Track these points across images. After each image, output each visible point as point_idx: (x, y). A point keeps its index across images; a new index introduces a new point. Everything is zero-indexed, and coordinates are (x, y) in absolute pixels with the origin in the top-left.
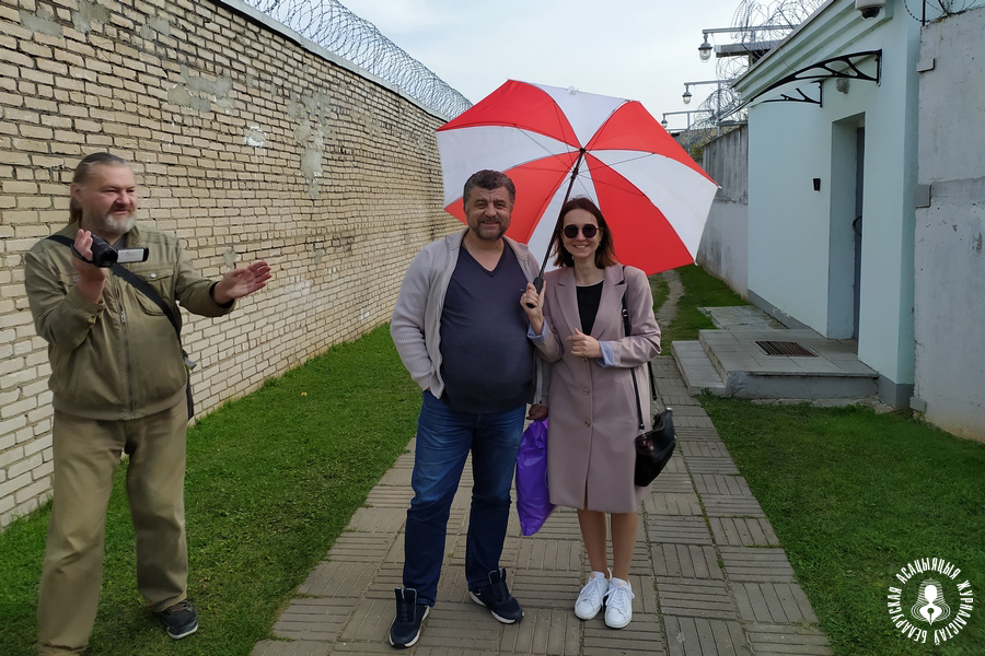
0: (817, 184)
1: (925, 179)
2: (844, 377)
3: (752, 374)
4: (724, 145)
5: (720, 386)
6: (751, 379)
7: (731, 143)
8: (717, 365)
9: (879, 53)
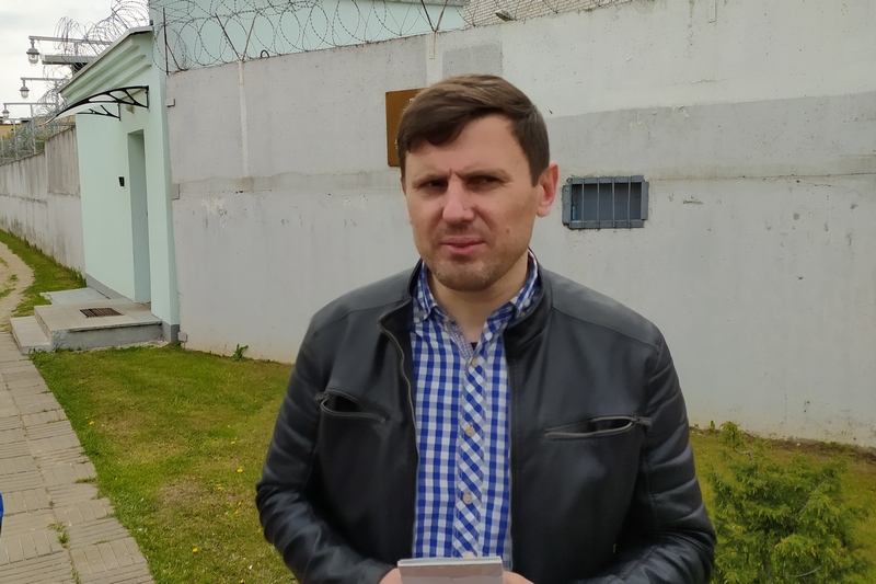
0: (122, 181)
1: (175, 180)
2: (139, 326)
3: (72, 332)
4: (61, 141)
5: (46, 343)
6: (70, 335)
7: (66, 140)
8: (45, 329)
9: (147, 88)
